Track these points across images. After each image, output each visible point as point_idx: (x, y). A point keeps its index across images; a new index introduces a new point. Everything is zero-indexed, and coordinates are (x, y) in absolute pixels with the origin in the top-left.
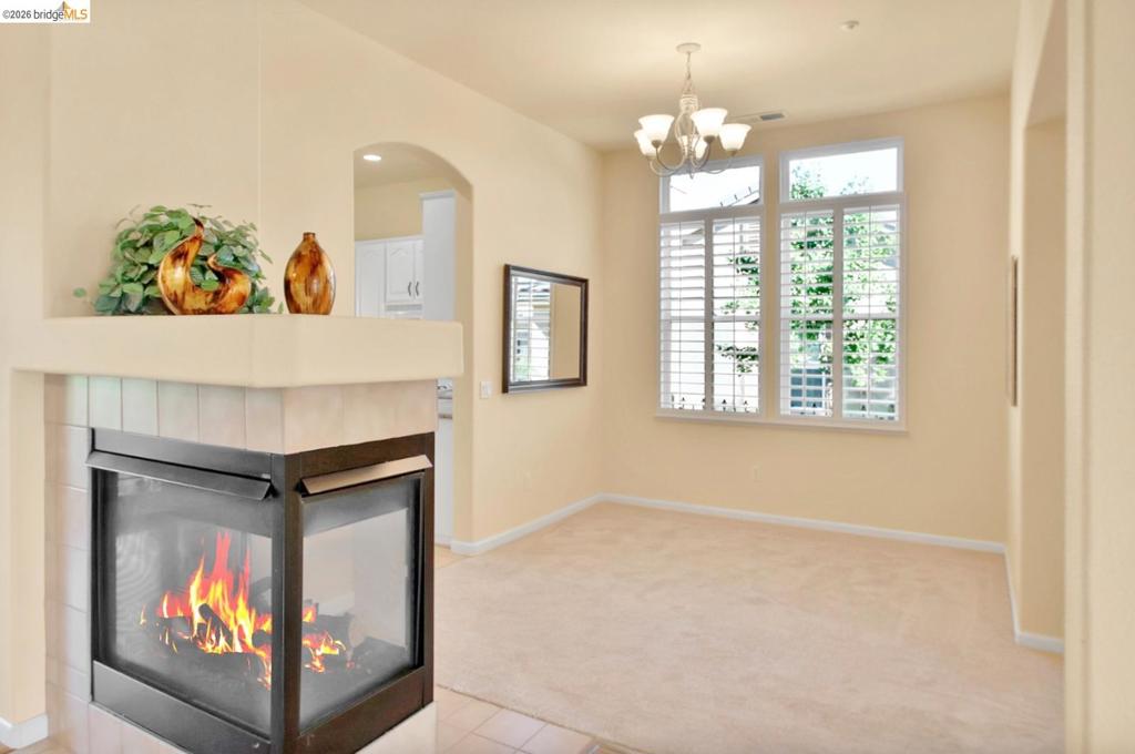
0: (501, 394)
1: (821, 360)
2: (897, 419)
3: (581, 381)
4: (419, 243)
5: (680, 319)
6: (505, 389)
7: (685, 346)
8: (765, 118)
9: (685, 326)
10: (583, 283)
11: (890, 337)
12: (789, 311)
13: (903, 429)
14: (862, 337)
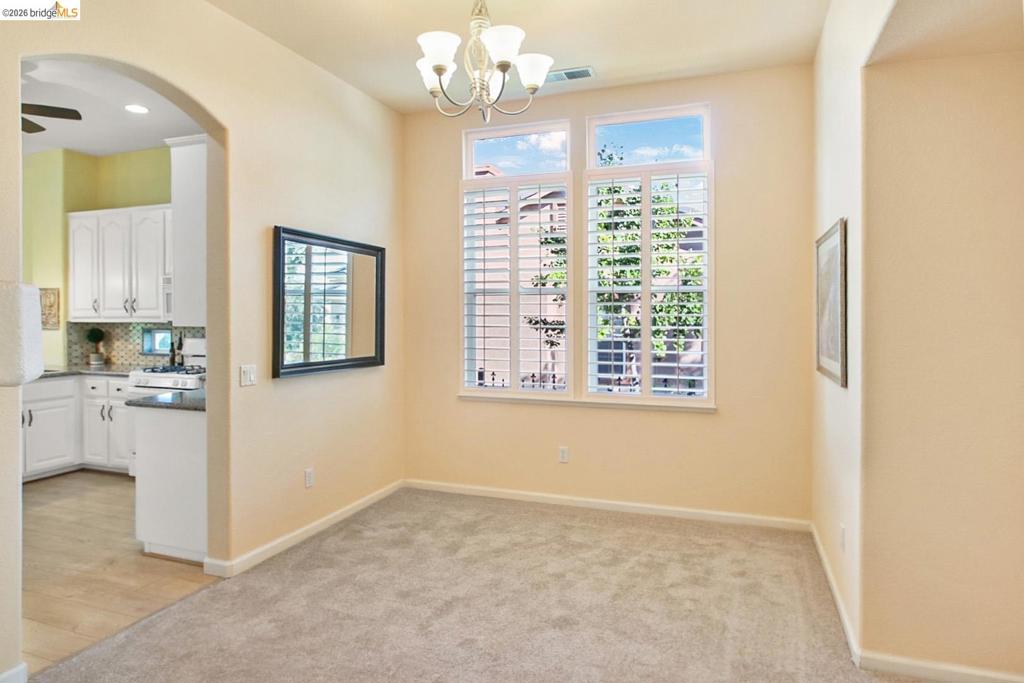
0: (270, 379)
1: (623, 332)
2: (706, 395)
3: (378, 360)
4: (169, 212)
5: (484, 292)
6: (276, 374)
7: (489, 322)
8: (571, 76)
9: (489, 299)
10: (379, 252)
11: (685, 310)
12: (596, 283)
13: (712, 405)
14: (661, 310)
